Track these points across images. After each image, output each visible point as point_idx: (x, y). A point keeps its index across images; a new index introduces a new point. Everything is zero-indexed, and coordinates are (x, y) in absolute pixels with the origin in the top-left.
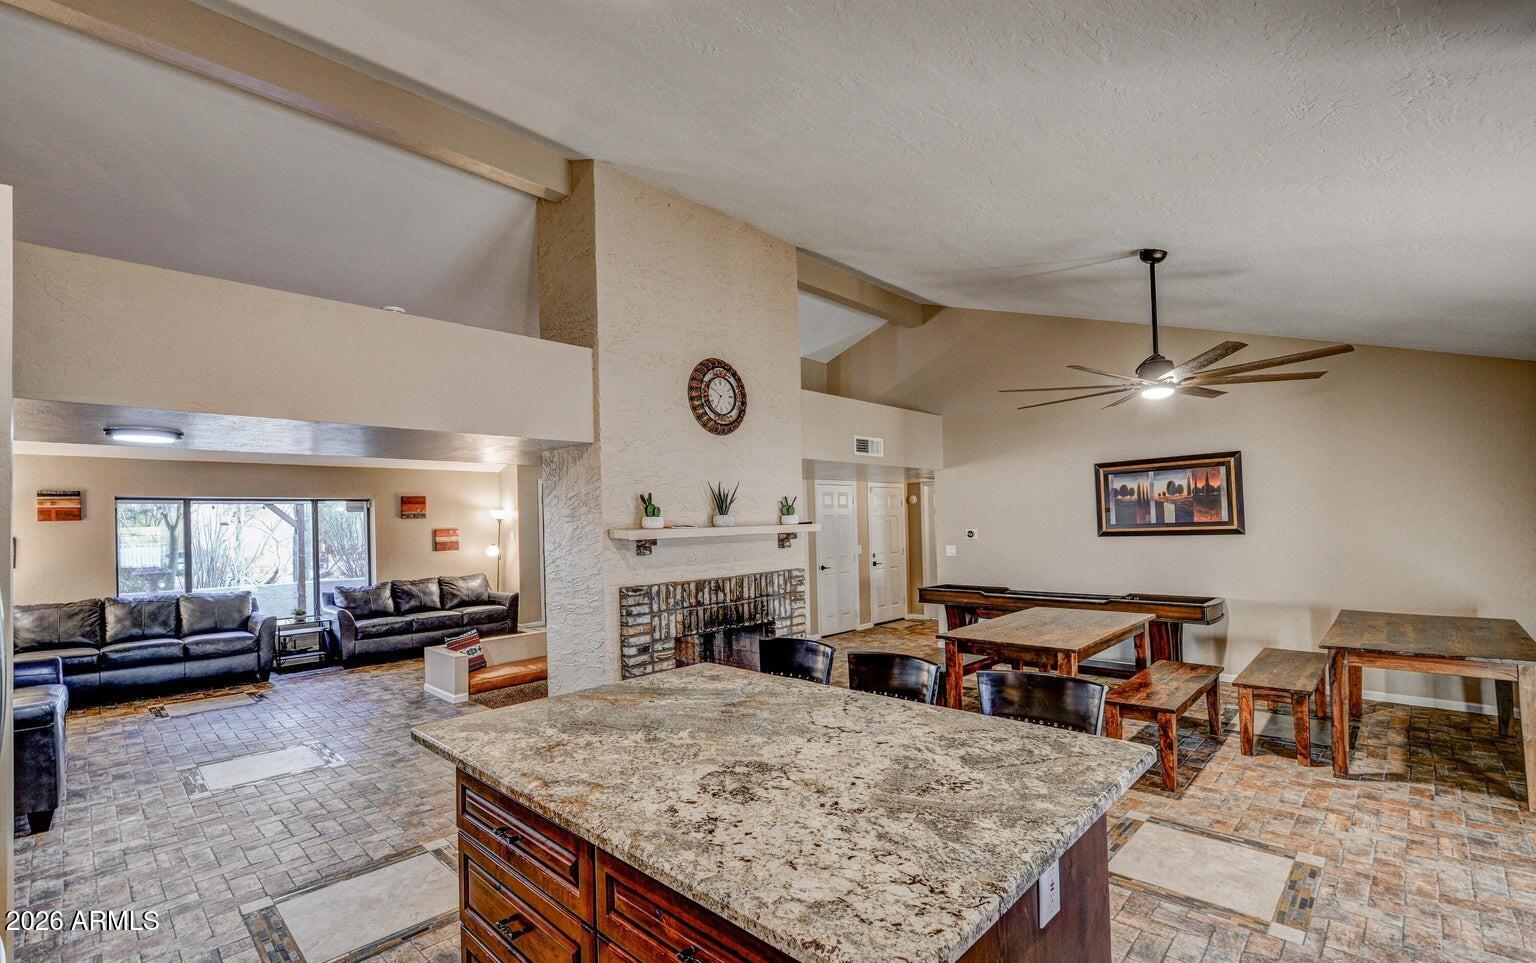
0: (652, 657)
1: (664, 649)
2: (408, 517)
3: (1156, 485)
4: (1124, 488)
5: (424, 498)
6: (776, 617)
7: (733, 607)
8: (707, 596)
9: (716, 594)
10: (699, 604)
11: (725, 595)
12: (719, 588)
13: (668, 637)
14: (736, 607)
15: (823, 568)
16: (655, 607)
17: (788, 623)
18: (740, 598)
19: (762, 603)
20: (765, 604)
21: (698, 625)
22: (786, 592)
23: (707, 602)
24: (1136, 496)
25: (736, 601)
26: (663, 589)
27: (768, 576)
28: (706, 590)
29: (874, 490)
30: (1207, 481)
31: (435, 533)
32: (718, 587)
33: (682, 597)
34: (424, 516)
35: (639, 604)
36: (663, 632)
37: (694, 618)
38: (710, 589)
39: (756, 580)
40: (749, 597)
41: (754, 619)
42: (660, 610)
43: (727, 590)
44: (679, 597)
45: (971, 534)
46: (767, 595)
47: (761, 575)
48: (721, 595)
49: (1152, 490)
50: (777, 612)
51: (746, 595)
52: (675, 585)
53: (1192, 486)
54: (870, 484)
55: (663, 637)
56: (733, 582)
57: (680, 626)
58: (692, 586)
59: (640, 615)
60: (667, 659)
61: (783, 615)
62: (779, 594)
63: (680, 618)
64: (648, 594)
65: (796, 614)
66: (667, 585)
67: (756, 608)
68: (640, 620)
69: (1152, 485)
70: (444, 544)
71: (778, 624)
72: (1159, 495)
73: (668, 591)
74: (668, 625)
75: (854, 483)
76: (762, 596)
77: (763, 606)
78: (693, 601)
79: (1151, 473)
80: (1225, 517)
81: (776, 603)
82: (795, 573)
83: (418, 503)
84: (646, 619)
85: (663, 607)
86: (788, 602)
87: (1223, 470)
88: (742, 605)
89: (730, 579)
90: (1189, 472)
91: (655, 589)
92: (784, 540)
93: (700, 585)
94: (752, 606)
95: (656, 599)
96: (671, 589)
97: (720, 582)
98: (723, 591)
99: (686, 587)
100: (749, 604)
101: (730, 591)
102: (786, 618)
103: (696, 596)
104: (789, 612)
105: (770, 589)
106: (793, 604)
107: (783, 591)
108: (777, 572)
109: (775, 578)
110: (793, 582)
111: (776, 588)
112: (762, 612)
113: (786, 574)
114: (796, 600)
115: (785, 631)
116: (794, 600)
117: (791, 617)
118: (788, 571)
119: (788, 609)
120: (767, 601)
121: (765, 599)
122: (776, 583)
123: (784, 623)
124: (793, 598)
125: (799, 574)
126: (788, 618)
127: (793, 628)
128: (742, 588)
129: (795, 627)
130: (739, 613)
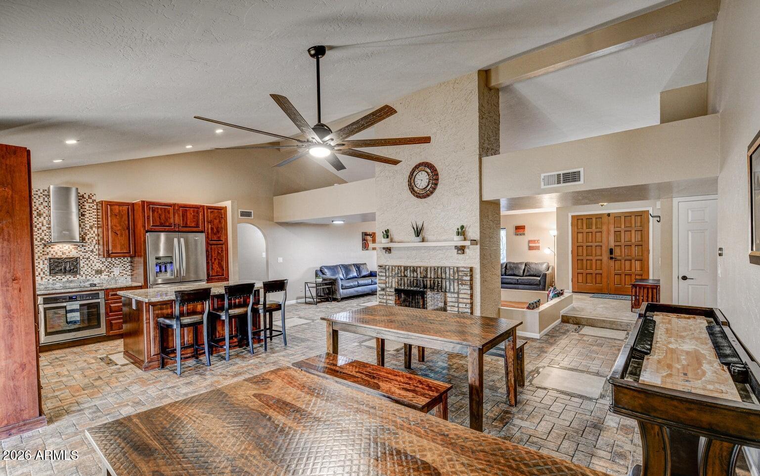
0: (386, 293)
1: (390, 291)
2: (518, 235)
5: (525, 226)
6: (447, 291)
7: (421, 281)
8: (409, 273)
9: (413, 273)
10: (405, 276)
11: (417, 274)
13: (392, 287)
14: (423, 280)
16: (387, 274)
17: (456, 295)
18: (426, 277)
19: (438, 282)
20: (440, 282)
21: (404, 285)
22: (454, 279)
23: (409, 276)
25: (423, 278)
26: (391, 267)
27: (443, 269)
28: (409, 271)
31: (530, 242)
32: (414, 270)
33: (398, 272)
34: (524, 234)
35: (381, 272)
36: (390, 284)
37: (402, 282)
38: (410, 271)
39: (435, 269)
40: (431, 278)
43: (419, 272)
44: (396, 272)
46: (442, 278)
47: (438, 267)
48: (415, 274)
50: (448, 288)
51: (429, 276)
52: (395, 266)
55: (390, 286)
56: (422, 269)
57: (396, 284)
58: (402, 268)
59: (382, 276)
60: (392, 296)
61: (452, 290)
62: (449, 279)
63: (397, 280)
64: (385, 268)
65: (461, 292)
67: (434, 283)
68: (382, 278)
70: (533, 247)
71: (448, 295)
73: (392, 269)
74: (392, 282)
76: (438, 278)
77: (438, 283)
78: (403, 274)
81: (448, 283)
82: (461, 269)
83: (522, 229)
84: (384, 278)
85: (390, 275)
86: (456, 284)
88: (427, 280)
89: (420, 267)
91: (387, 267)
92: (461, 249)
93: (406, 268)
94: (432, 282)
95: (388, 271)
96: (394, 268)
97: (415, 268)
98: (417, 272)
99: (400, 268)
100: (430, 281)
101: (420, 272)
102: (454, 293)
103: (404, 273)
104: (456, 290)
105: (444, 276)
106: (460, 286)
107: (452, 278)
108: (449, 267)
109: (447, 270)
110: (460, 274)
111: (448, 275)
112: (438, 286)
113: (455, 269)
114: (462, 284)
115: (454, 300)
116: (461, 284)
117: (458, 293)
118: (457, 268)
119: (456, 288)
120: (442, 281)
121: (440, 280)
122: (448, 273)
123: (453, 295)
124: (460, 283)
125: (465, 270)
126: (456, 293)
127: (459, 299)
128: (427, 272)
129: (461, 300)
130: (424, 284)
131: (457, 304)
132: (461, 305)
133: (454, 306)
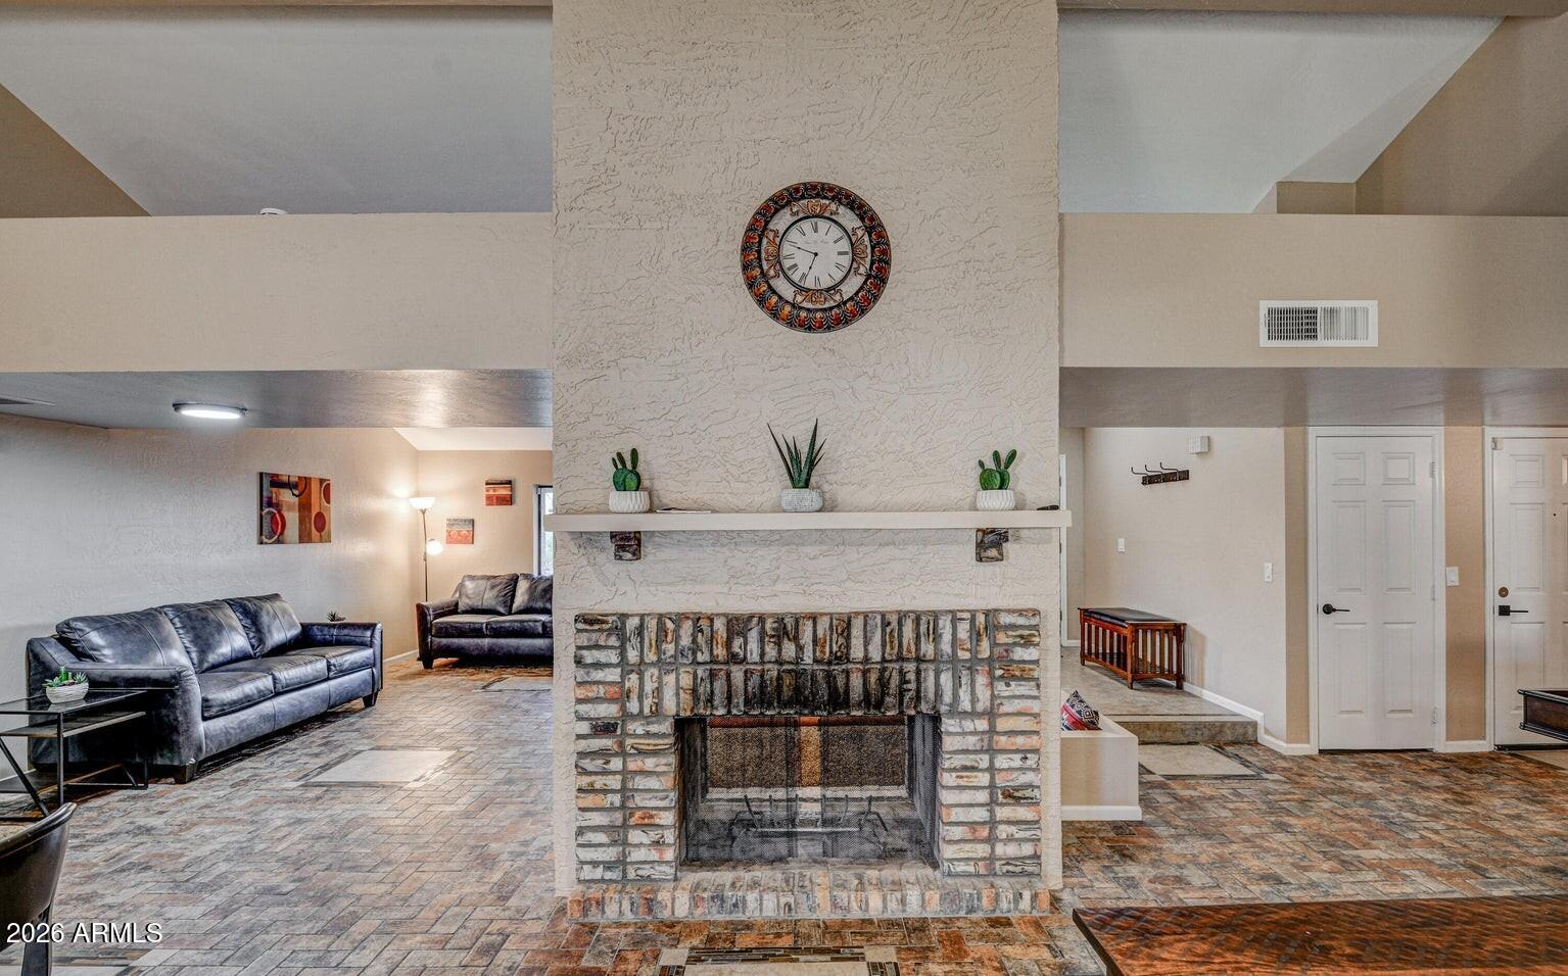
0: (621, 744)
1: (648, 734)
6: (943, 709)
7: (820, 676)
8: (753, 645)
9: (779, 645)
10: (733, 659)
11: (800, 648)
12: (786, 633)
13: (657, 713)
14: (829, 676)
15: (1328, 609)
16: (633, 655)
17: (982, 725)
18: (842, 657)
19: (902, 673)
20: (911, 676)
21: (729, 698)
22: (974, 660)
23: (755, 657)
25: (829, 663)
26: (652, 624)
27: (927, 623)
28: (753, 636)
29: (1505, 444)
32: (784, 629)
33: (694, 641)
35: (597, 647)
36: (648, 702)
37: (719, 686)
38: (762, 634)
39: (886, 624)
40: (866, 659)
41: (879, 705)
42: (642, 661)
43: (807, 637)
44: (686, 641)
46: (919, 660)
47: (902, 616)
48: (789, 649)
50: (947, 698)
51: (857, 652)
52: (679, 619)
54: (1491, 432)
55: (647, 711)
56: (823, 624)
57: (686, 697)
58: (720, 625)
59: (598, 665)
60: (655, 753)
61: (966, 705)
62: (953, 659)
63: (686, 681)
64: (619, 631)
65: (1007, 708)
66: (661, 617)
67: (883, 683)
68: (598, 675)
71: (948, 724)
73: (662, 631)
74: (658, 691)
75: (1439, 432)
76: (901, 658)
77: (904, 681)
78: (720, 652)
81: (946, 679)
82: (1005, 619)
84: (613, 675)
85: (651, 657)
86: (981, 680)
88: (847, 673)
89: (814, 618)
91: (632, 623)
92: (991, 543)
93: (737, 625)
94: (873, 677)
95: (635, 641)
96: (670, 625)
97: (789, 622)
98: (796, 639)
99: (704, 623)
100: (865, 673)
101: (815, 641)
102: (973, 714)
103: (728, 644)
104: (984, 702)
105: (928, 649)
106: (1000, 686)
107: (967, 655)
108: (952, 612)
109: (945, 624)
110: (1002, 638)
111: (946, 647)
112: (901, 693)
113: (981, 619)
114: (1008, 678)
115: (971, 742)
116: (1002, 677)
117: (991, 714)
118: (987, 613)
119: (984, 695)
120: (918, 672)
121: (911, 667)
122: (947, 637)
123: (968, 725)
124: (999, 672)
125: (1021, 621)
126: (980, 715)
127: (996, 738)
128: (848, 638)
129: (1003, 739)
130: (836, 688)
131: (986, 757)
132: (1001, 762)
133: (973, 769)
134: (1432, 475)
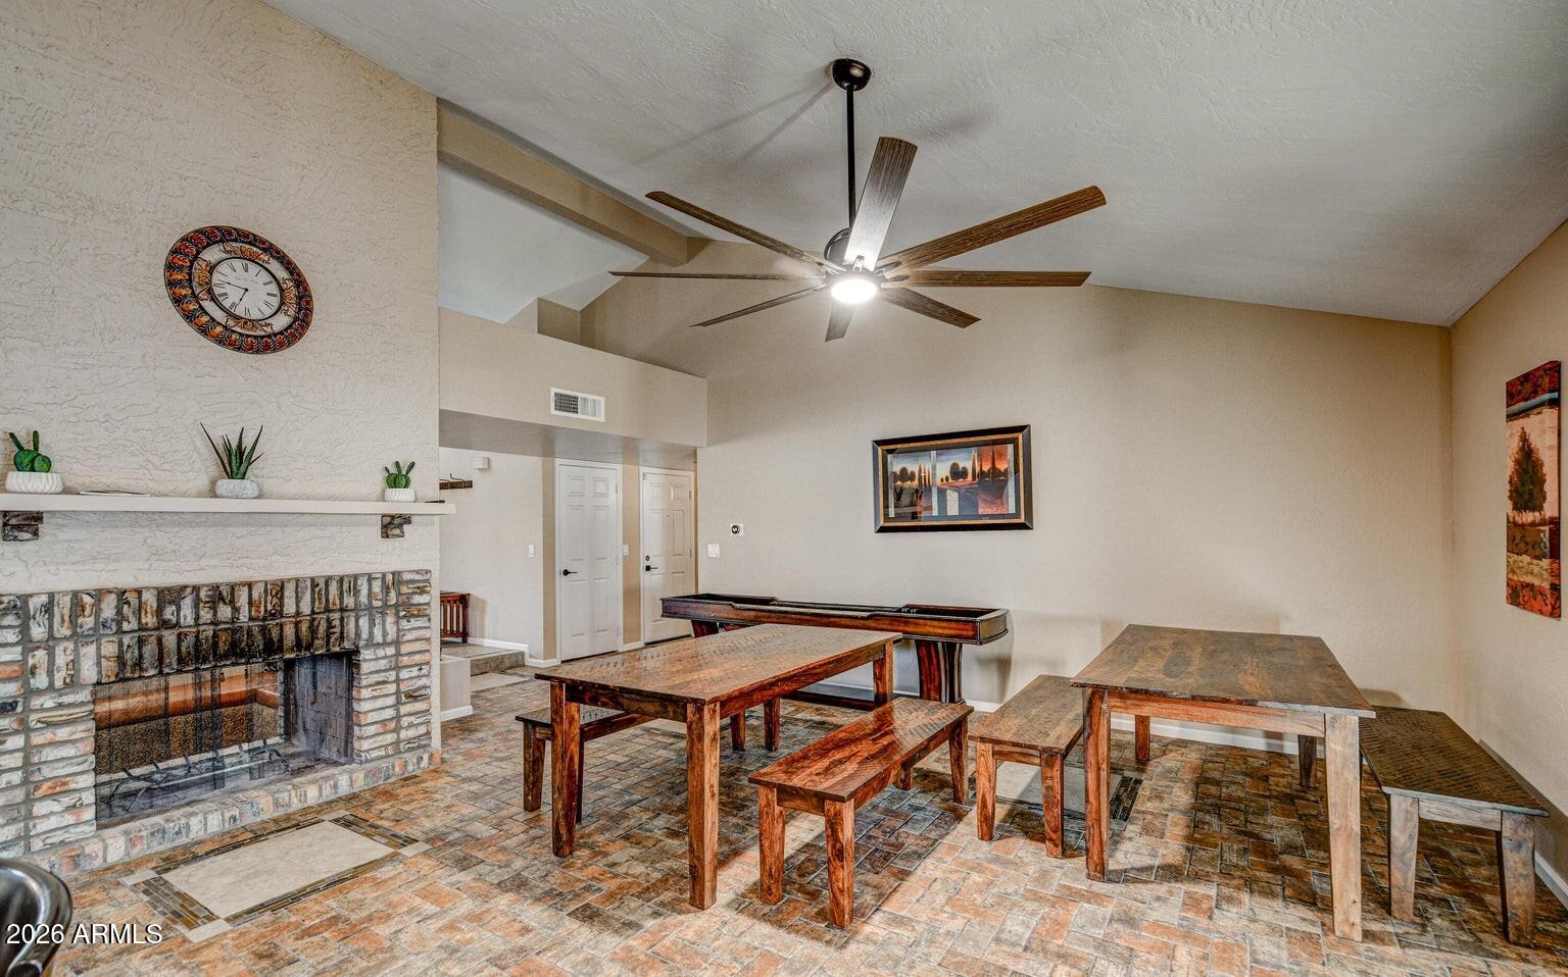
0: (23, 722)
1: (60, 706)
3: (937, 467)
4: (904, 470)
6: (362, 643)
7: (256, 630)
8: (187, 611)
9: (214, 609)
10: (165, 624)
11: (236, 610)
12: (222, 599)
13: (72, 683)
15: (566, 573)
16: (38, 632)
17: (391, 651)
18: (278, 613)
19: (329, 621)
20: (337, 623)
21: (161, 660)
22: (386, 605)
23: (190, 621)
24: (916, 482)
25: (264, 619)
26: (65, 601)
27: (348, 583)
28: (187, 603)
29: (648, 476)
30: (993, 463)
32: (219, 595)
33: (119, 612)
36: (60, 676)
37: (150, 650)
38: (197, 600)
39: (314, 585)
40: (298, 614)
41: (309, 646)
42: (51, 636)
43: (243, 603)
44: (108, 614)
45: (736, 530)
46: (342, 610)
47: (328, 580)
48: (225, 612)
49: (934, 475)
50: (365, 636)
51: (290, 608)
52: (99, 595)
53: (977, 470)
54: (643, 470)
55: (58, 683)
56: (259, 589)
57: (109, 665)
58: (150, 598)
60: (69, 722)
61: (379, 638)
62: (370, 608)
63: (109, 649)
64: (18, 610)
65: (409, 636)
66: (75, 595)
67: (313, 630)
68: (3, 657)
69: (934, 468)
71: (366, 654)
72: (942, 480)
73: (77, 605)
74: (74, 664)
75: (619, 467)
76: (328, 611)
77: (330, 626)
78: (150, 620)
79: (934, 453)
80: (1012, 509)
81: (364, 622)
82: (407, 577)
84: (11, 654)
85: (63, 632)
86: (390, 619)
87: (1010, 447)
88: (281, 626)
89: (250, 585)
90: (974, 452)
91: (40, 601)
92: (393, 525)
93: (169, 596)
94: (304, 627)
95: (41, 618)
96: (87, 600)
97: (225, 590)
98: (232, 602)
99: (132, 597)
100: (297, 625)
101: (250, 603)
102: (385, 644)
103: (159, 611)
104: (392, 635)
105: (349, 601)
106: (404, 624)
107: (380, 604)
108: (370, 575)
109: (363, 585)
110: (404, 589)
111: (363, 599)
112: (328, 636)
113: (390, 577)
114: (409, 617)
115: (383, 664)
116: (405, 616)
117: (397, 643)
118: (393, 574)
119: (391, 630)
120: (342, 620)
121: (337, 615)
122: (364, 591)
123: (381, 652)
124: (402, 613)
125: (418, 577)
126: (389, 644)
127: (400, 658)
128: (281, 598)
129: (406, 658)
130: (271, 639)
131: (394, 673)
132: (404, 674)
133: (384, 682)
134: (617, 492)
